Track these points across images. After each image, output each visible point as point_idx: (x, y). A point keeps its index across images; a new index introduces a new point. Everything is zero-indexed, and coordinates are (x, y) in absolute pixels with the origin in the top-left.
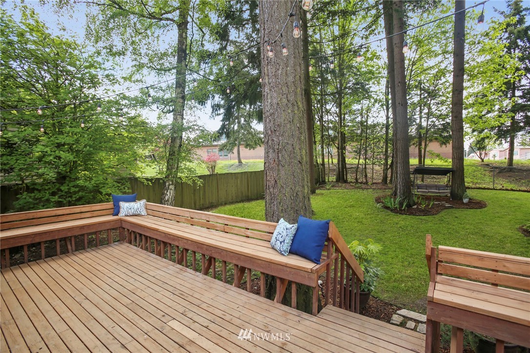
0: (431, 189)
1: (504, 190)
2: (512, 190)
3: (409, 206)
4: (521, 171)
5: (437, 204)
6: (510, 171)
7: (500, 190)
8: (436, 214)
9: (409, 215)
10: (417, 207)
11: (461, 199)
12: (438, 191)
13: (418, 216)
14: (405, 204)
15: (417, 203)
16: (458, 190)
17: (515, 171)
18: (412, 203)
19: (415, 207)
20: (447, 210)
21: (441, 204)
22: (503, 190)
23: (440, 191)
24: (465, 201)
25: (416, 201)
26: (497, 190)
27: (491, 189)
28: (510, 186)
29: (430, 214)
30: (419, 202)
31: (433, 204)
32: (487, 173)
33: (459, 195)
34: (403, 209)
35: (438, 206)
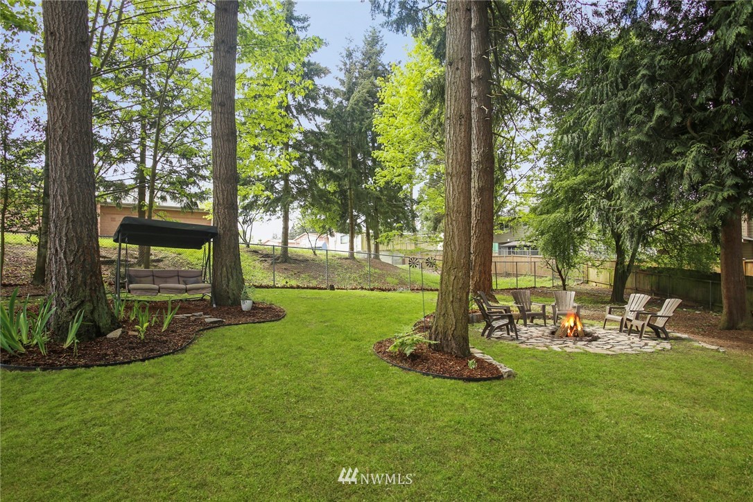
0: (166, 282)
1: (289, 288)
2: (298, 287)
3: (92, 333)
4: (297, 262)
5: (183, 320)
6: (285, 262)
7: (283, 287)
8: (183, 349)
9: (87, 366)
10: (124, 335)
11: (237, 303)
12: (182, 286)
13: (123, 363)
14: (74, 328)
15: (125, 321)
16: (229, 280)
17: (291, 261)
18: (104, 321)
19: (117, 333)
20: (210, 332)
21: (192, 319)
22: (287, 288)
23: (189, 286)
24: (246, 305)
25: (123, 314)
26: (278, 288)
27: (271, 287)
28: (293, 283)
29: (165, 350)
30: (133, 318)
31: (174, 321)
32: (257, 264)
33: (230, 295)
34: (66, 346)
35: (186, 324)
